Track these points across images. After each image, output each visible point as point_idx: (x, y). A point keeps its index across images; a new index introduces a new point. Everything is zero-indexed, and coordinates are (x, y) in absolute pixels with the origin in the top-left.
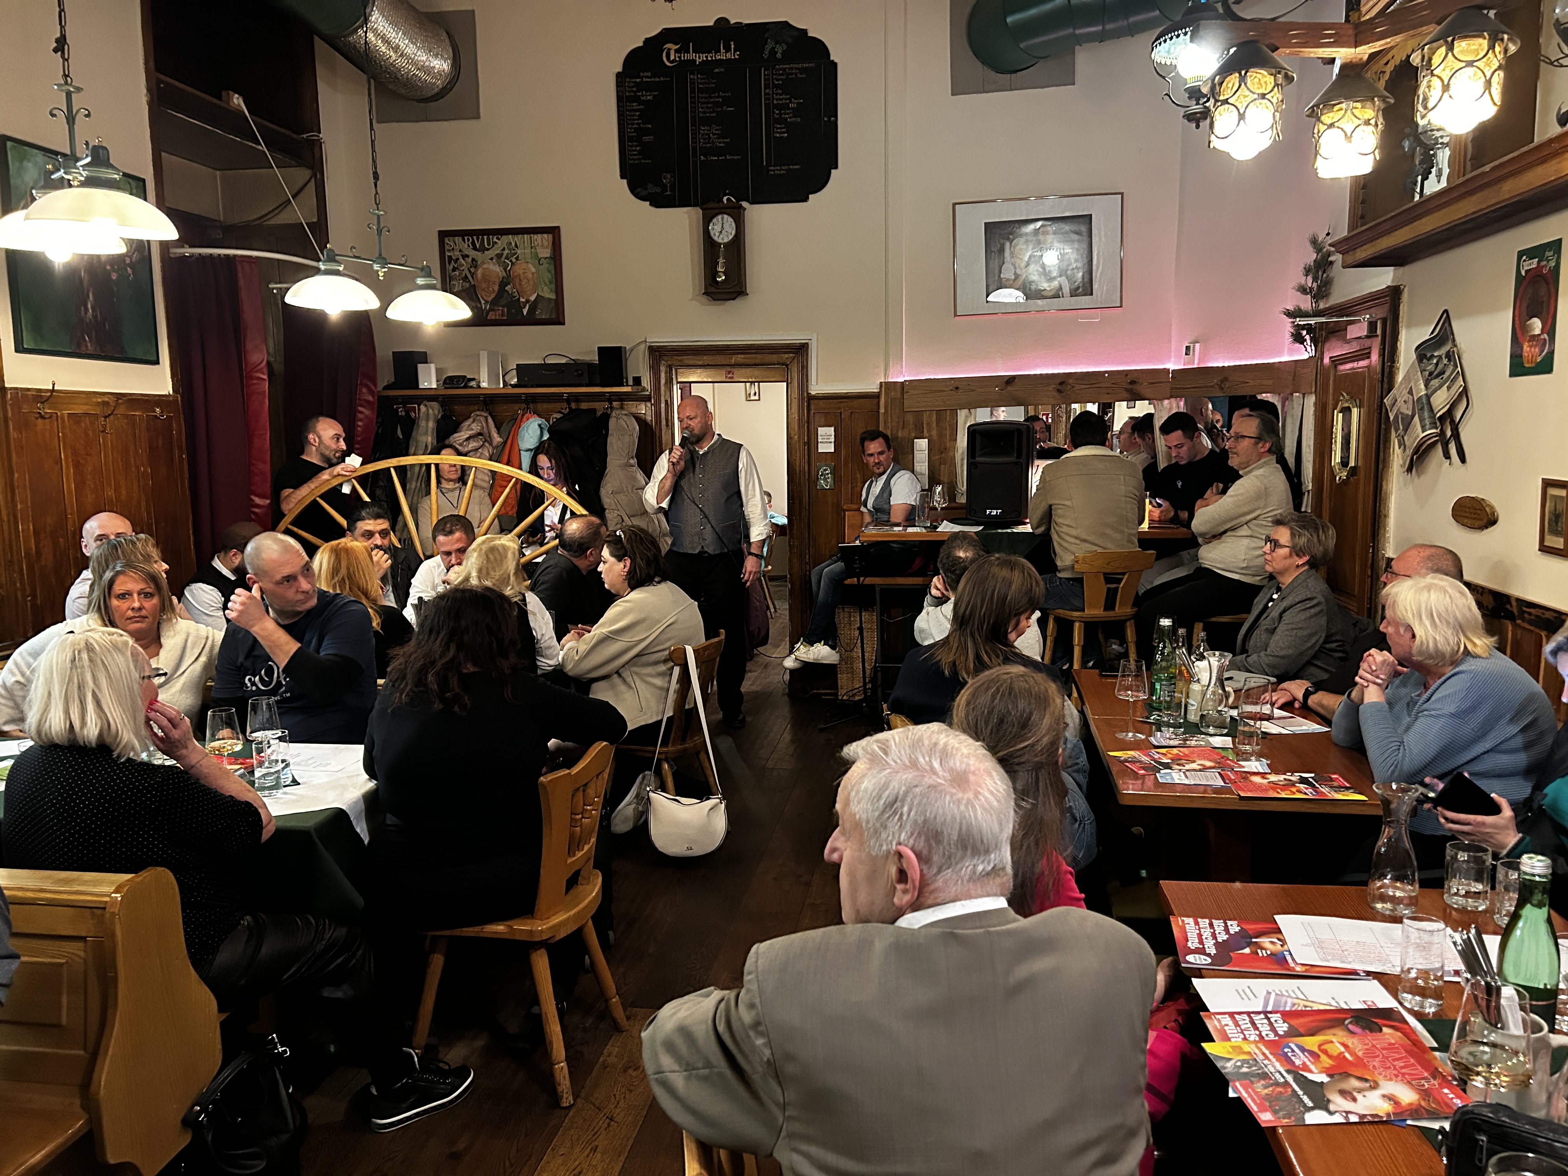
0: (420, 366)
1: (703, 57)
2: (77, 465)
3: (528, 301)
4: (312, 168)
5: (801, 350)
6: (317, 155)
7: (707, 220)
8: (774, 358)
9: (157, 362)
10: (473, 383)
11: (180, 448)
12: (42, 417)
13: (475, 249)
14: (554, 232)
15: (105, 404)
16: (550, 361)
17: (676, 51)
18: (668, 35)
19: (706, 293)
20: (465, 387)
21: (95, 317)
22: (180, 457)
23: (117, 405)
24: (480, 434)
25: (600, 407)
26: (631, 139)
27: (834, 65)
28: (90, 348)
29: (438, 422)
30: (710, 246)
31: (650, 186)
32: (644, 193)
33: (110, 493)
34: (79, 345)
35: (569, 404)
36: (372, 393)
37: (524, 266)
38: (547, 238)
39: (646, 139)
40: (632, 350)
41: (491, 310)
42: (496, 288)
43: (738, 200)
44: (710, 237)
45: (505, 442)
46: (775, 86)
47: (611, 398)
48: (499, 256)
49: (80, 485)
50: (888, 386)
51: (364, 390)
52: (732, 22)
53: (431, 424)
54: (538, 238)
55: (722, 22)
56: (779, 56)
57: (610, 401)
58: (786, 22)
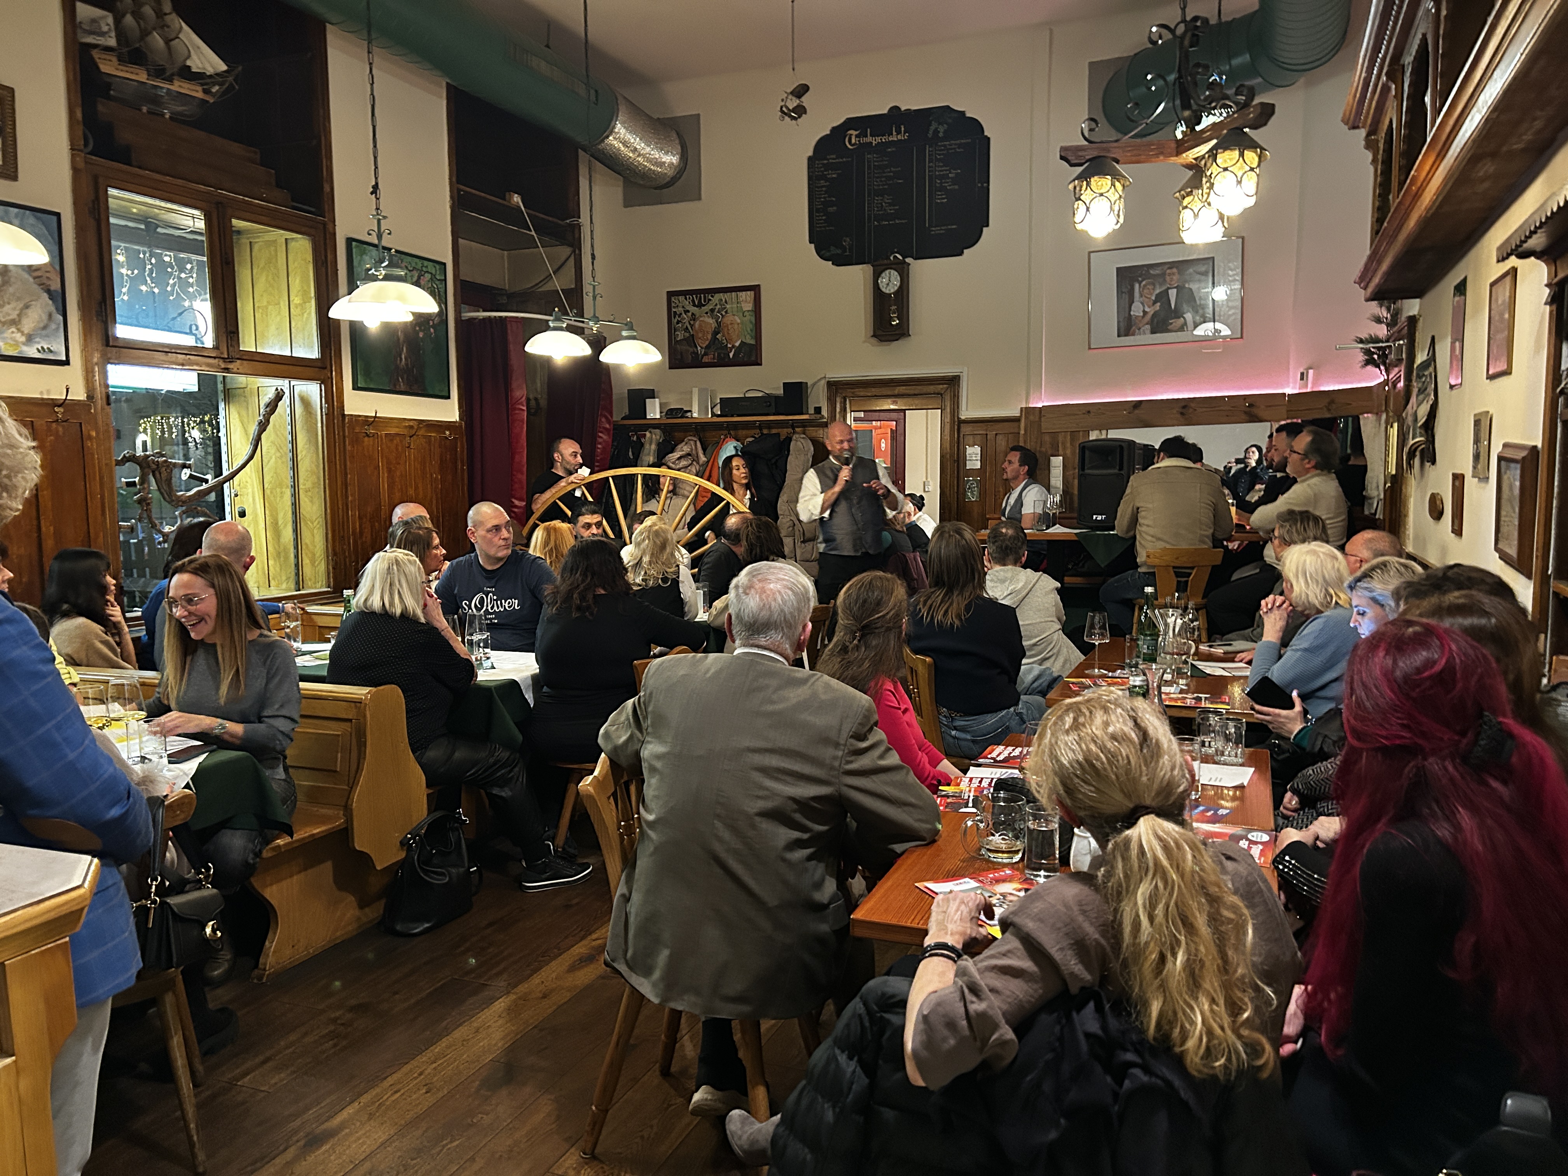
0: (648, 401)
1: (878, 139)
2: (390, 471)
3: (733, 346)
4: (570, 245)
5: (953, 381)
6: (577, 236)
7: (877, 275)
8: (931, 389)
9: (448, 397)
10: (689, 414)
11: (462, 462)
12: (368, 436)
13: (694, 305)
14: (756, 289)
15: (411, 427)
16: (750, 395)
17: (857, 136)
18: (851, 123)
19: (874, 336)
20: (682, 417)
21: (407, 364)
22: (462, 469)
23: (419, 428)
24: (689, 455)
25: (784, 432)
26: (818, 211)
27: (988, 139)
28: (403, 387)
29: (659, 445)
30: (879, 296)
31: (832, 248)
32: (828, 254)
33: (411, 492)
34: (395, 385)
35: (761, 430)
36: (609, 422)
37: (731, 318)
38: (750, 294)
39: (831, 209)
40: (814, 385)
41: (706, 354)
42: (709, 337)
43: (904, 258)
44: (879, 289)
45: (708, 462)
46: (937, 160)
47: (793, 425)
48: (712, 310)
49: (391, 486)
50: (1028, 411)
51: (603, 420)
52: (903, 109)
53: (653, 447)
54: (743, 295)
55: (895, 109)
56: (941, 135)
57: (793, 427)
58: (948, 107)
